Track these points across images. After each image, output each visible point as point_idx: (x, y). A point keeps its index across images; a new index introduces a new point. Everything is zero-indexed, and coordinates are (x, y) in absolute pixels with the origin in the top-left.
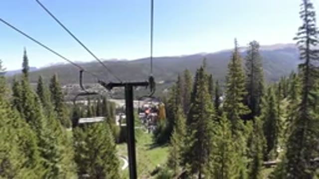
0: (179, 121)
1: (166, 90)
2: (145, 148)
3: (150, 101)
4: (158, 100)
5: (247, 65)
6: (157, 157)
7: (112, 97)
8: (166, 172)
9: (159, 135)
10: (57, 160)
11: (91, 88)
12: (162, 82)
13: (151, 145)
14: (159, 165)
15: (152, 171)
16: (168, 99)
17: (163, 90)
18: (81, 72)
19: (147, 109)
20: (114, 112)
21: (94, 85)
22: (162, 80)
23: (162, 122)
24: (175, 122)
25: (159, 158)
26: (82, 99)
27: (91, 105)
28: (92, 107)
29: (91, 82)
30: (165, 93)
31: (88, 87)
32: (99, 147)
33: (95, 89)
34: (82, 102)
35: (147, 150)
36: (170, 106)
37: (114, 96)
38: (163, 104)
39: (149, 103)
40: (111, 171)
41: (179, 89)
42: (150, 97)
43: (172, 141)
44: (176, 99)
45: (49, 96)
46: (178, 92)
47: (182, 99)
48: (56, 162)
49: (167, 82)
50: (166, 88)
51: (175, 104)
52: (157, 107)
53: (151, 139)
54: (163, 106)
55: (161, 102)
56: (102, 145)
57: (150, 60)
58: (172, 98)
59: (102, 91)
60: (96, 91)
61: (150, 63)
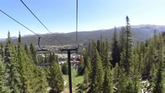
0: (88, 63)
1: (84, 49)
2: (74, 77)
3: (76, 54)
4: (80, 54)
5: (120, 38)
6: (79, 80)
7: (56, 53)
8: (83, 84)
9: (80, 71)
10: (42, 77)
11: (45, 47)
12: (82, 45)
13: (76, 75)
14: (80, 83)
15: (77, 85)
16: (84, 54)
17: (83, 49)
18: (39, 38)
19: (74, 59)
20: (58, 60)
21: (47, 46)
22: (82, 43)
23: (82, 65)
24: (87, 64)
25: (80, 80)
26: (41, 53)
27: (47, 56)
28: (48, 58)
29: (45, 45)
30: (84, 50)
31: (43, 47)
32: (56, 73)
33: (47, 48)
34: (41, 55)
35: (75, 77)
36: (86, 57)
37: (57, 52)
38: (82, 56)
39: (75, 55)
40: (61, 83)
41: (89, 49)
42: (76, 52)
43: (85, 72)
44: (88, 53)
45: (30, 53)
46: (89, 50)
47: (91, 54)
48: (41, 78)
49: (85, 44)
50: (84, 47)
51: (87, 56)
52: (80, 58)
53: (76, 73)
54: (82, 57)
55: (82, 55)
56: (57, 72)
57: (76, 33)
58: (86, 53)
59: (51, 49)
60: (48, 49)
61: (76, 35)
